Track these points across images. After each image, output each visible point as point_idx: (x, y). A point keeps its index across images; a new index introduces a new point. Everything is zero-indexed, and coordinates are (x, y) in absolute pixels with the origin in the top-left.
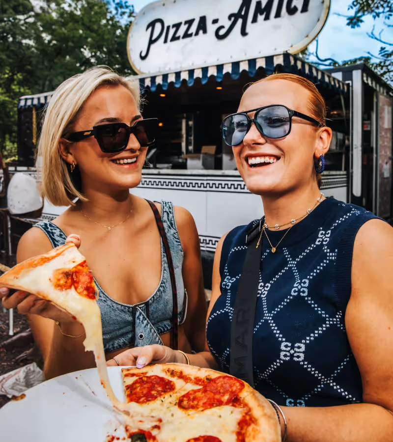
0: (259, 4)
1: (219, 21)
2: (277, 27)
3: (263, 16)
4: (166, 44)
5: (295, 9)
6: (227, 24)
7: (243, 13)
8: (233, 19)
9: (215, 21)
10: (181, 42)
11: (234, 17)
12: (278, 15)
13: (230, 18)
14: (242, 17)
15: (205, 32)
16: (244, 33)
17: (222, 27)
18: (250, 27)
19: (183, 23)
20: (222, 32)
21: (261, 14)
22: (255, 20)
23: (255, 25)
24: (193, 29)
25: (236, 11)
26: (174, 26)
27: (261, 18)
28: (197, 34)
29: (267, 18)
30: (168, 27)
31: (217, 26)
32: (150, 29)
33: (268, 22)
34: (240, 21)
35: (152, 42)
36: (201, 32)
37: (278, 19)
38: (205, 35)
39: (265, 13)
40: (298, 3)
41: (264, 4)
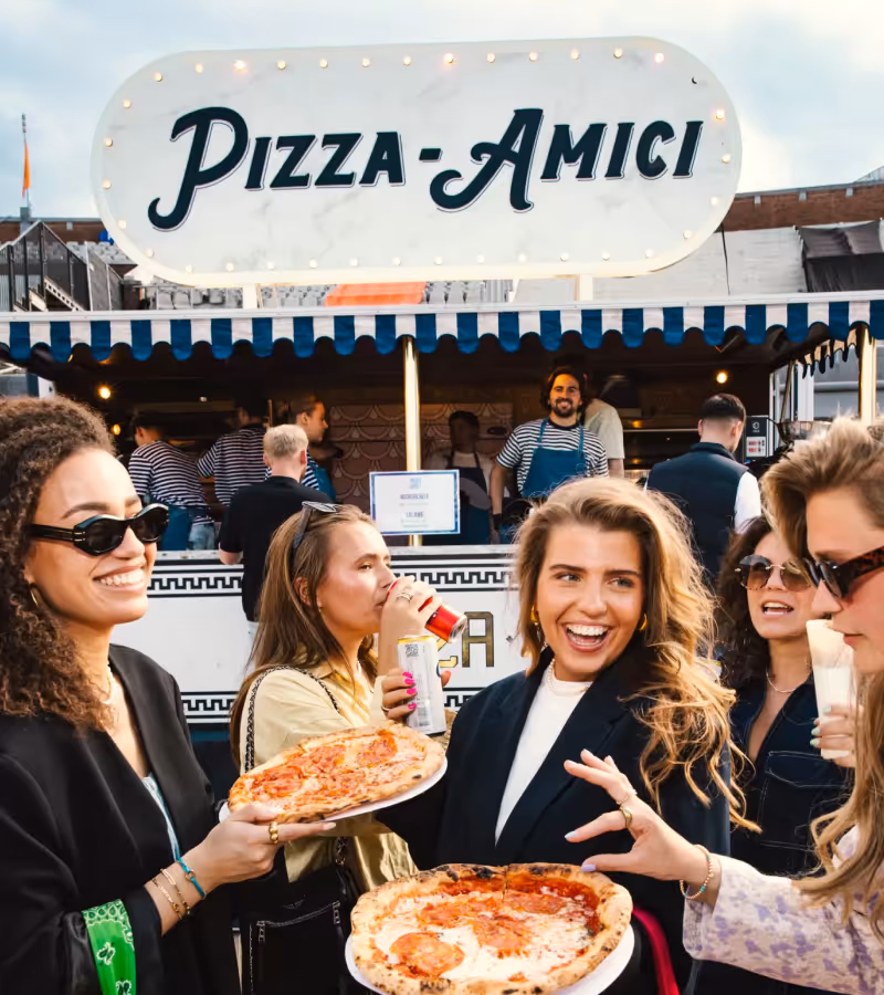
0: (562, 132)
1: (444, 156)
3: (575, 168)
4: (254, 193)
5: (659, 166)
6: (471, 170)
7: (516, 148)
8: (486, 158)
9: (430, 155)
10: (313, 193)
11: (492, 155)
12: (614, 170)
13: (476, 152)
14: (512, 157)
15: (396, 177)
16: (519, 200)
17: (453, 175)
18: (535, 186)
19: (320, 138)
20: (453, 188)
21: (570, 159)
22: (550, 172)
23: (549, 184)
24: (357, 162)
25: (496, 138)
26: (284, 142)
27: (568, 171)
28: (369, 178)
29: (585, 173)
31: (435, 168)
32: (188, 136)
33: (585, 183)
34: (507, 171)
35: (195, 177)
36: (383, 177)
37: (614, 182)
38: (397, 188)
39: (580, 160)
40: (667, 151)
41: (576, 136)
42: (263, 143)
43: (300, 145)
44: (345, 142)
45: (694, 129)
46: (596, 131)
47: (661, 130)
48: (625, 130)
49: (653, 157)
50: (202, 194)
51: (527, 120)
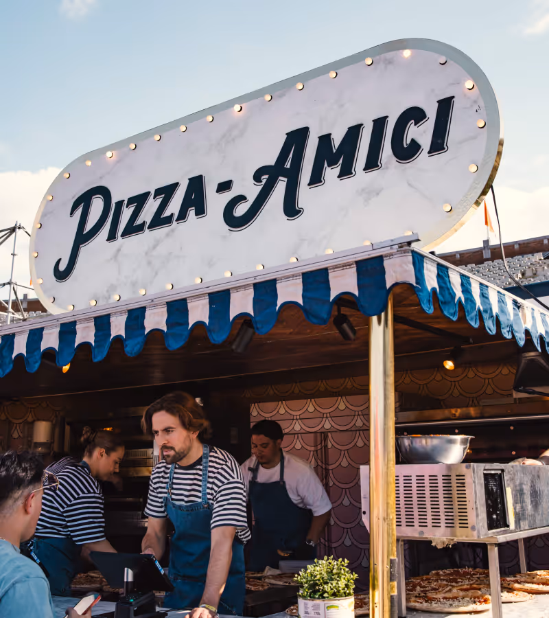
0: (325, 140)
1: (234, 186)
2: (370, 193)
3: (337, 170)
4: (114, 243)
6: (253, 192)
7: (288, 165)
8: (265, 178)
9: (224, 186)
10: (147, 236)
11: (267, 176)
12: (372, 163)
14: (285, 173)
15: (201, 211)
16: (291, 209)
17: (241, 198)
18: (306, 195)
19: (153, 193)
20: (241, 210)
21: (333, 162)
22: (316, 179)
23: (318, 190)
24: (174, 207)
25: (272, 160)
26: (131, 201)
27: (331, 173)
28: (182, 216)
29: (346, 172)
30: (119, 204)
31: (227, 196)
32: (80, 211)
33: (348, 181)
34: (281, 186)
35: (82, 237)
36: (192, 213)
38: (203, 220)
39: (340, 162)
41: (337, 140)
43: (139, 201)
44: (167, 192)
45: (445, 106)
46: (354, 133)
47: (415, 114)
48: (380, 124)
49: (407, 141)
51: (297, 138)
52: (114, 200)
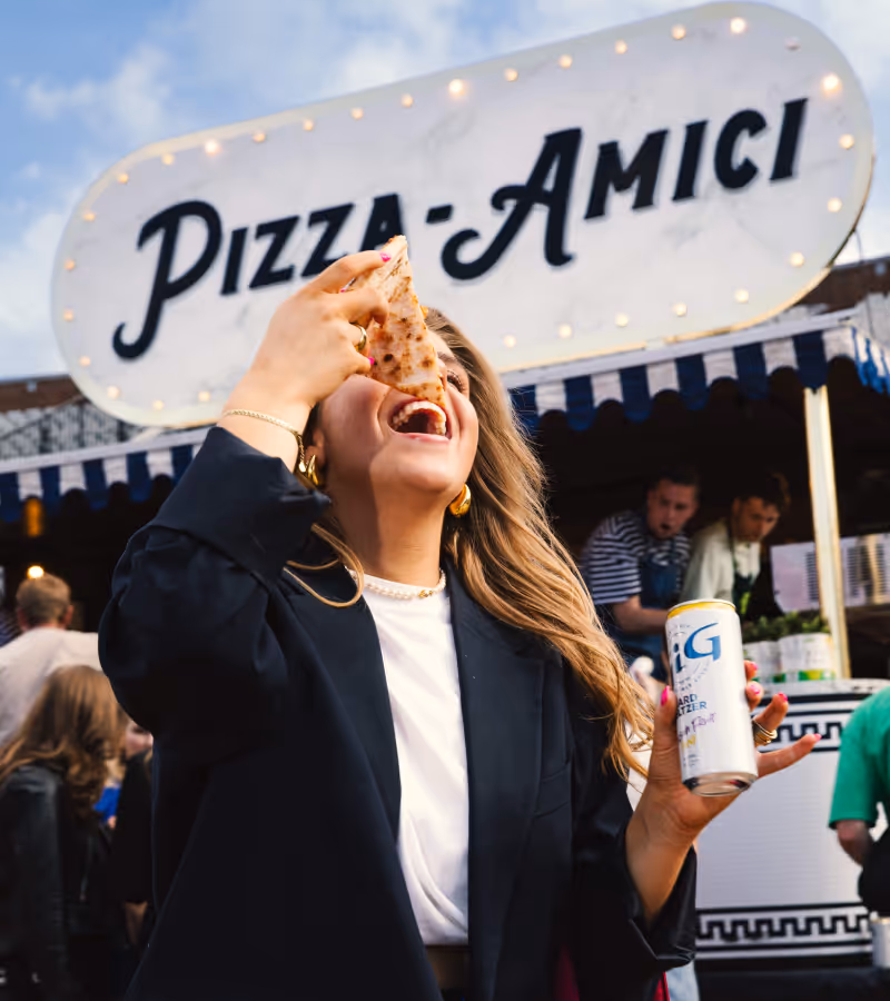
0: (609, 152)
1: (456, 215)
2: (682, 235)
3: (630, 196)
4: (232, 300)
5: (748, 172)
6: (490, 224)
7: (549, 185)
8: (510, 205)
9: (439, 214)
10: (298, 284)
11: (516, 200)
12: (685, 190)
13: (498, 201)
14: (545, 198)
16: (556, 253)
17: (468, 235)
18: (578, 232)
19: (305, 218)
20: (470, 253)
21: (622, 187)
22: (596, 209)
23: (597, 225)
25: (521, 176)
26: (263, 230)
27: (620, 202)
29: (644, 200)
31: (446, 230)
32: (156, 242)
33: (646, 215)
34: (538, 217)
35: (165, 289)
37: (686, 206)
39: (635, 185)
40: (758, 149)
41: (628, 153)
42: (239, 236)
43: (280, 230)
44: (333, 218)
45: (795, 113)
46: (654, 144)
47: (749, 121)
48: (695, 132)
49: (738, 160)
50: (172, 310)
51: (562, 146)
52: (228, 228)
